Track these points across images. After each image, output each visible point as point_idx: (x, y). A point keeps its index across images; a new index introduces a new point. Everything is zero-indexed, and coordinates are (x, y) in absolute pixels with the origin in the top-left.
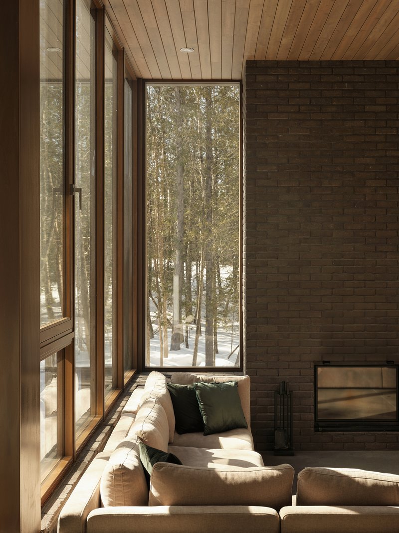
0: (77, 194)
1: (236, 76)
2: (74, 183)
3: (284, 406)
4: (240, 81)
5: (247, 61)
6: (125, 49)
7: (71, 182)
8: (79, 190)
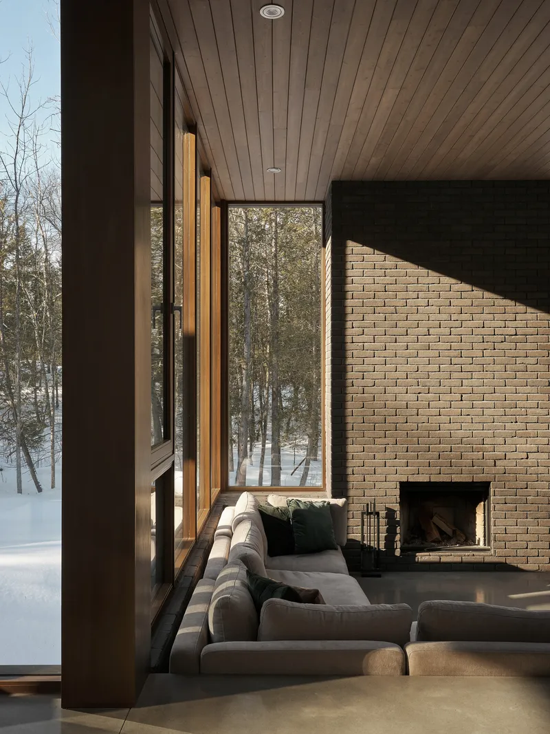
0: (177, 313)
1: (320, 197)
2: (174, 302)
3: (370, 526)
4: (323, 203)
5: (333, 182)
6: (212, 170)
7: (172, 302)
8: (180, 309)
